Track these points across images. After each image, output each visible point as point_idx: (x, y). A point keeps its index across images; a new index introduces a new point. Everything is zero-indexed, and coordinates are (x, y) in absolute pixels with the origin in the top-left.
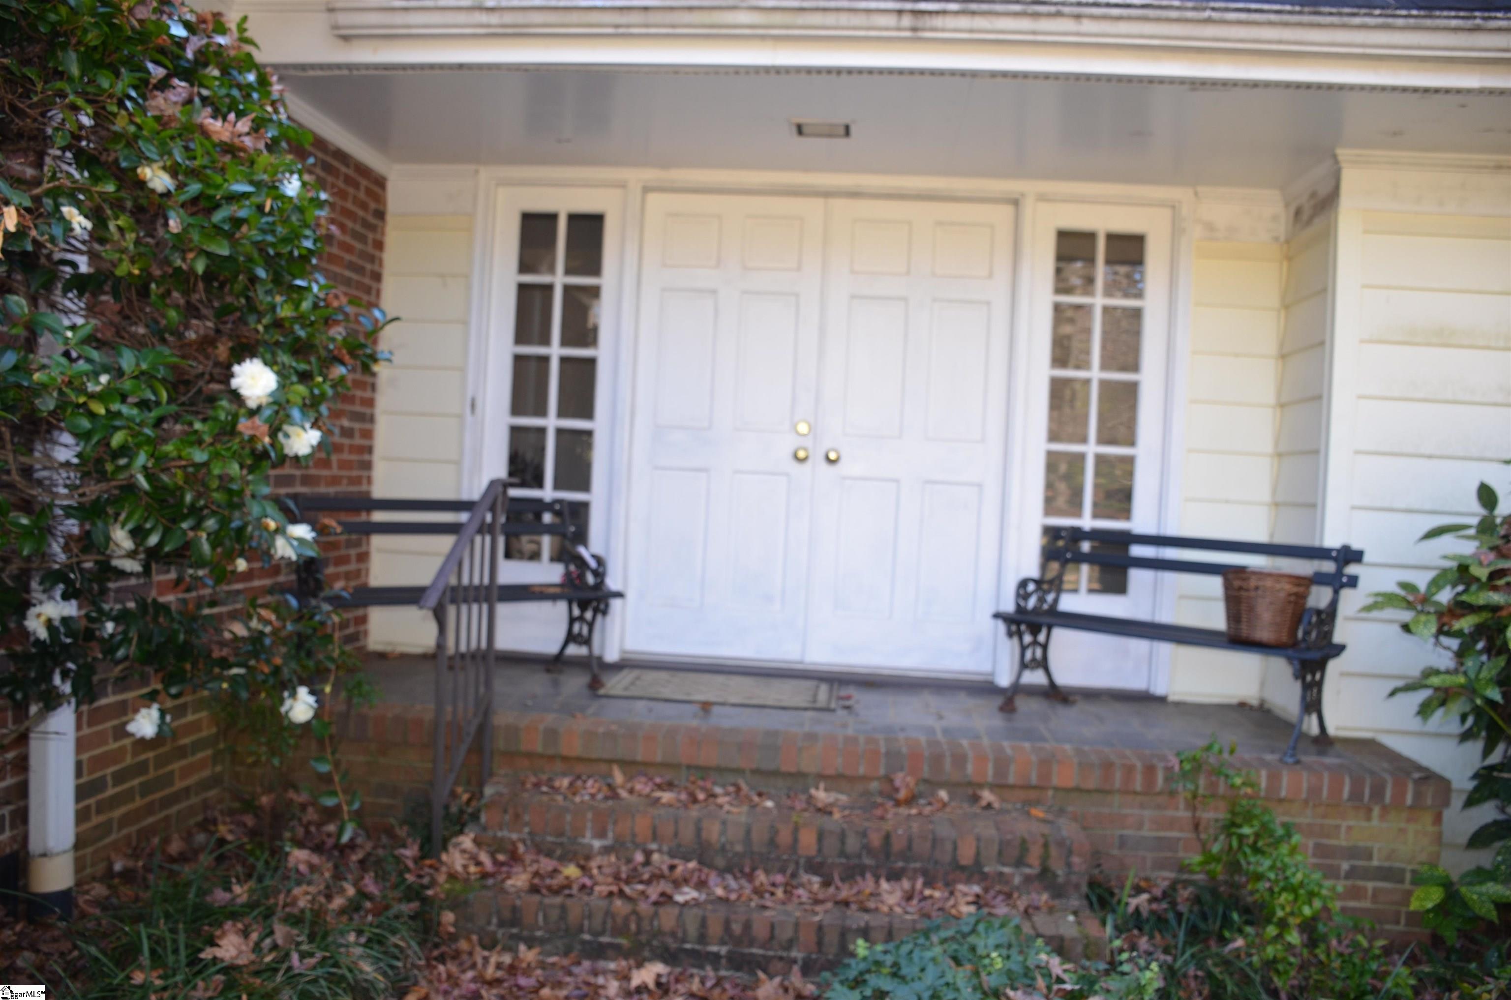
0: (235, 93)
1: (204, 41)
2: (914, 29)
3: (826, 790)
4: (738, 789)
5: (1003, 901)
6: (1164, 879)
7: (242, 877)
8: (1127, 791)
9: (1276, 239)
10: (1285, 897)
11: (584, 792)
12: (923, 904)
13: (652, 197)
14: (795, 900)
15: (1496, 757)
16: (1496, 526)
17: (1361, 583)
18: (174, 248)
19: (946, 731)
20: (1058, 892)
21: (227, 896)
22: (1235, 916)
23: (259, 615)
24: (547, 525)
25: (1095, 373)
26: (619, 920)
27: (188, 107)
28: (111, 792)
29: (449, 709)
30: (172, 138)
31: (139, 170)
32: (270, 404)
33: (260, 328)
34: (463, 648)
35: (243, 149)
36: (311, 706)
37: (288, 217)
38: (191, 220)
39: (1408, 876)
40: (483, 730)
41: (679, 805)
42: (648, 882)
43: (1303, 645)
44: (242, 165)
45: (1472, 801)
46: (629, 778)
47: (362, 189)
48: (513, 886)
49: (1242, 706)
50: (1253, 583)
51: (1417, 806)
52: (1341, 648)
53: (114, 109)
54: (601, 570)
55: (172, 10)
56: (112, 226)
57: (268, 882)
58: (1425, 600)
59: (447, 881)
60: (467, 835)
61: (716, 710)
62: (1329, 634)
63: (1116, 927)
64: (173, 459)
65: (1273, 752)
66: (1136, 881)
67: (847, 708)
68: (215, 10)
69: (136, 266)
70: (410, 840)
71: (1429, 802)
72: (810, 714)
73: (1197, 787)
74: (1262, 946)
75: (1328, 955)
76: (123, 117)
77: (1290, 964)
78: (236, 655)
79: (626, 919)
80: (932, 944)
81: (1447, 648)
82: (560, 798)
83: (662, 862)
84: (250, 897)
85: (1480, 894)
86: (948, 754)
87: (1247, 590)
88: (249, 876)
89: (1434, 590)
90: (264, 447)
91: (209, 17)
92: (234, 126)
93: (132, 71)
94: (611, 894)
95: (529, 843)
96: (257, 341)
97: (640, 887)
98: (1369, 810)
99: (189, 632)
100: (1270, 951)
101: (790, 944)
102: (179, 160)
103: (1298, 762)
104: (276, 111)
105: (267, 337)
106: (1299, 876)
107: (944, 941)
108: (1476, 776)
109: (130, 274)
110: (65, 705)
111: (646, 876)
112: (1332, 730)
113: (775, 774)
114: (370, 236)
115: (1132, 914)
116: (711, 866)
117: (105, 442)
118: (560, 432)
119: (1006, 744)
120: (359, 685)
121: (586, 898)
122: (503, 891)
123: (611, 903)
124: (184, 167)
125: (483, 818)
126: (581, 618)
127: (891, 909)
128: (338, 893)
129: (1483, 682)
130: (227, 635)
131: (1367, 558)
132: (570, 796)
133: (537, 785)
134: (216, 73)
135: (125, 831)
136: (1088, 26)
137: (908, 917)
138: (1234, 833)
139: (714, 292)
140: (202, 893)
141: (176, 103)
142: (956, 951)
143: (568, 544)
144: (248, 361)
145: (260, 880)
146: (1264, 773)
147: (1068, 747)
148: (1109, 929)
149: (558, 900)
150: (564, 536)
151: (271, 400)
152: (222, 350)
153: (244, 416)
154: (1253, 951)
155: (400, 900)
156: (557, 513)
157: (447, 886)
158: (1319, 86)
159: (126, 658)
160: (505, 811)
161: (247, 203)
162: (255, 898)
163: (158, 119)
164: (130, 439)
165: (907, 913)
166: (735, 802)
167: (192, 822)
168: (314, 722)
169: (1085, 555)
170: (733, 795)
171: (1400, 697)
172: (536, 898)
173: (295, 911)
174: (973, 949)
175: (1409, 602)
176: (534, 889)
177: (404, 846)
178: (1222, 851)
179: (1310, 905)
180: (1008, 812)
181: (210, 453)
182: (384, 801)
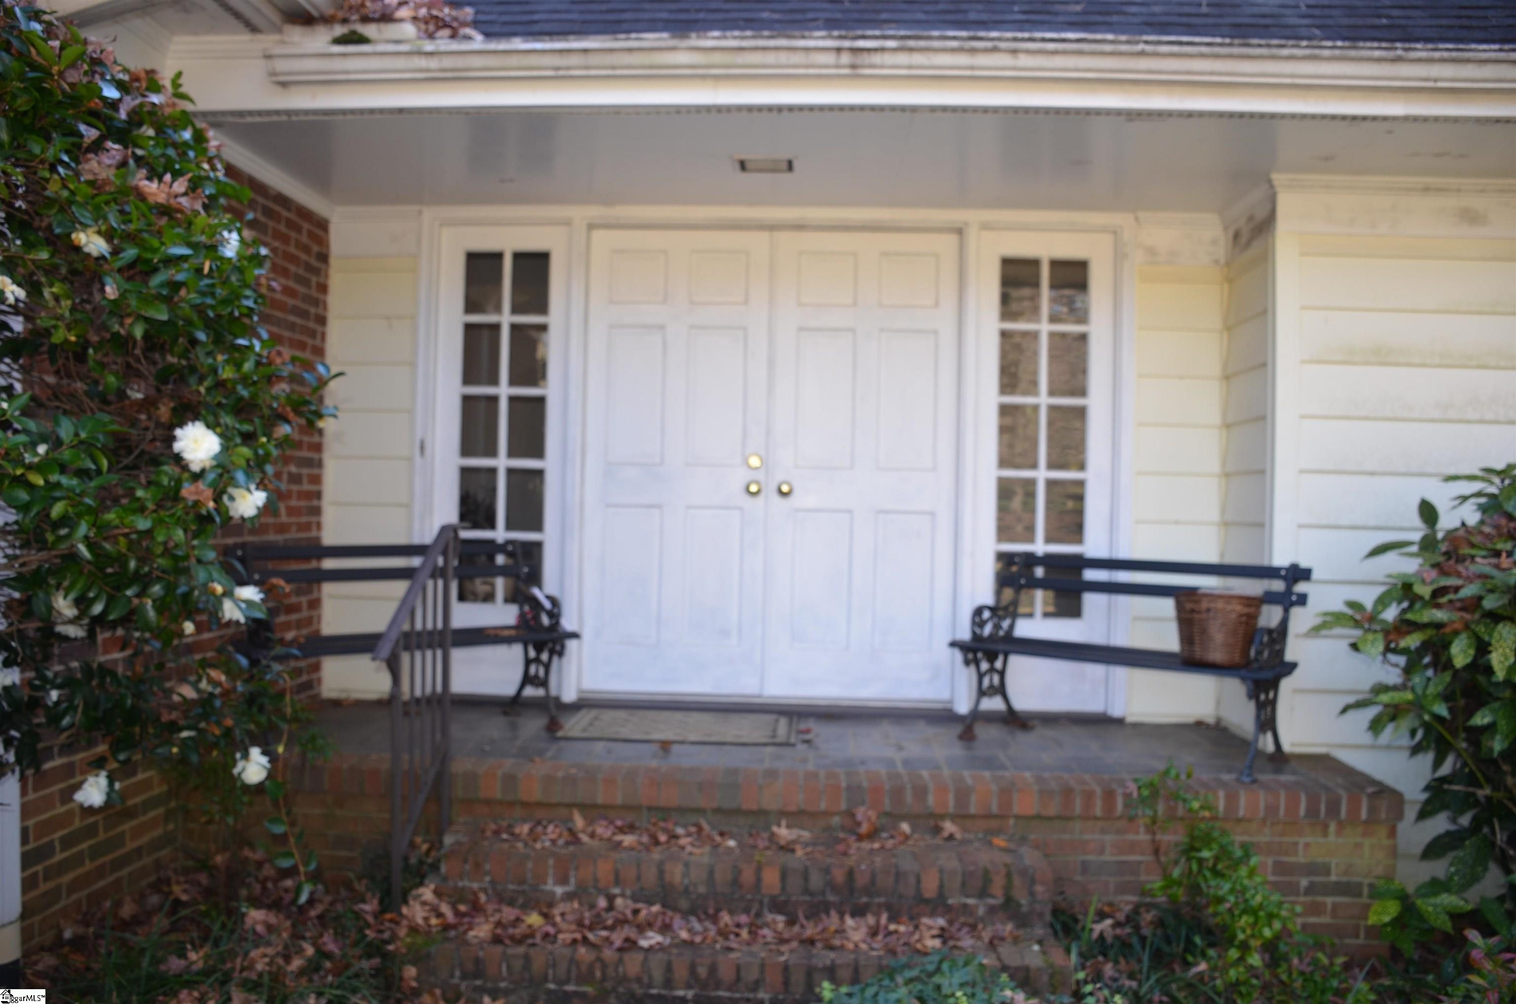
0: (171, 152)
1: (137, 102)
2: (853, 67)
3: (788, 827)
4: (700, 829)
5: (968, 933)
6: (1127, 903)
7: (197, 942)
8: (1087, 817)
9: (1217, 262)
10: (1245, 920)
11: (544, 837)
12: (888, 939)
13: (598, 236)
14: (761, 940)
15: (1446, 769)
16: (1437, 542)
17: (1311, 601)
18: (111, 313)
19: (906, 763)
20: (1022, 920)
21: (183, 963)
22: (1198, 940)
23: (208, 675)
24: (500, 567)
25: (1043, 399)
26: (584, 968)
27: (123, 170)
28: (59, 857)
29: (406, 757)
30: (107, 203)
31: (74, 236)
32: (213, 468)
33: (202, 390)
34: (418, 693)
35: (180, 211)
36: (264, 767)
37: (228, 278)
38: (127, 286)
39: (1366, 891)
40: (441, 777)
41: (641, 848)
42: (612, 928)
43: (1255, 665)
44: (179, 226)
45: (1424, 814)
46: (590, 821)
47: (305, 232)
48: (476, 937)
49: (1199, 725)
50: (1204, 605)
51: (1372, 820)
52: (1293, 666)
53: (47, 174)
54: (555, 611)
55: (104, 70)
56: (47, 293)
57: (223, 948)
58: (1372, 618)
59: (408, 935)
60: (427, 886)
61: (675, 748)
62: (1281, 652)
63: (1081, 954)
64: (117, 527)
65: (1229, 771)
66: (1100, 906)
67: (808, 742)
68: (148, 67)
69: (73, 333)
70: (369, 895)
71: (1383, 815)
72: (769, 750)
73: (1156, 812)
74: (1225, 969)
75: (1290, 974)
76: (55, 181)
77: (1253, 986)
78: (186, 718)
79: (591, 966)
80: (897, 986)
81: (1396, 665)
82: (520, 845)
83: (626, 907)
84: (206, 962)
85: (1435, 906)
86: (908, 786)
87: (1199, 612)
88: (205, 939)
89: (1380, 608)
90: (208, 512)
91: (143, 75)
92: (171, 186)
93: (65, 135)
94: (575, 941)
95: (490, 892)
96: (199, 402)
97: (604, 933)
98: (1326, 827)
99: (138, 695)
100: (1233, 974)
101: (756, 986)
102: (115, 225)
103: (1254, 781)
104: (213, 168)
105: (208, 399)
106: (1259, 898)
107: (910, 981)
108: (1427, 788)
109: (66, 341)
110: (10, 774)
111: (610, 922)
112: (1287, 747)
113: (737, 812)
114: (314, 279)
115: (1097, 941)
116: (675, 909)
117: (45, 514)
118: (510, 472)
119: (966, 774)
120: (313, 739)
121: (549, 947)
122: (466, 943)
123: (575, 950)
124: (119, 231)
125: (443, 868)
126: (537, 660)
127: (856, 946)
128: (296, 953)
129: (1430, 698)
130: (176, 698)
131: (1315, 575)
132: (531, 843)
133: (497, 833)
134: (151, 132)
135: (74, 897)
136: (1024, 60)
137: (874, 953)
138: (1193, 858)
139: (661, 328)
140: (156, 961)
141: (109, 166)
142: (921, 991)
143: (521, 585)
144: (190, 424)
145: (216, 944)
146: (1221, 794)
147: (1027, 774)
148: (1074, 957)
149: (521, 950)
150: (517, 577)
151: (214, 463)
152: (164, 411)
153: (187, 480)
154: (1217, 974)
155: (360, 958)
156: (510, 555)
157: (408, 940)
158: (1252, 115)
159: (72, 725)
160: (465, 861)
161: (186, 266)
162: (211, 962)
163: (91, 183)
164: (70, 509)
165: (872, 949)
166: (696, 843)
167: (144, 883)
168: (267, 783)
169: (1039, 580)
170: (695, 836)
171: (1352, 715)
172: (499, 949)
173: (254, 977)
174: (938, 988)
175: (1356, 621)
176: (497, 940)
177: (364, 901)
178: (1182, 875)
179: (1270, 925)
180: (969, 842)
181: (154, 521)
182: (343, 853)
